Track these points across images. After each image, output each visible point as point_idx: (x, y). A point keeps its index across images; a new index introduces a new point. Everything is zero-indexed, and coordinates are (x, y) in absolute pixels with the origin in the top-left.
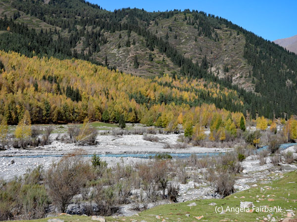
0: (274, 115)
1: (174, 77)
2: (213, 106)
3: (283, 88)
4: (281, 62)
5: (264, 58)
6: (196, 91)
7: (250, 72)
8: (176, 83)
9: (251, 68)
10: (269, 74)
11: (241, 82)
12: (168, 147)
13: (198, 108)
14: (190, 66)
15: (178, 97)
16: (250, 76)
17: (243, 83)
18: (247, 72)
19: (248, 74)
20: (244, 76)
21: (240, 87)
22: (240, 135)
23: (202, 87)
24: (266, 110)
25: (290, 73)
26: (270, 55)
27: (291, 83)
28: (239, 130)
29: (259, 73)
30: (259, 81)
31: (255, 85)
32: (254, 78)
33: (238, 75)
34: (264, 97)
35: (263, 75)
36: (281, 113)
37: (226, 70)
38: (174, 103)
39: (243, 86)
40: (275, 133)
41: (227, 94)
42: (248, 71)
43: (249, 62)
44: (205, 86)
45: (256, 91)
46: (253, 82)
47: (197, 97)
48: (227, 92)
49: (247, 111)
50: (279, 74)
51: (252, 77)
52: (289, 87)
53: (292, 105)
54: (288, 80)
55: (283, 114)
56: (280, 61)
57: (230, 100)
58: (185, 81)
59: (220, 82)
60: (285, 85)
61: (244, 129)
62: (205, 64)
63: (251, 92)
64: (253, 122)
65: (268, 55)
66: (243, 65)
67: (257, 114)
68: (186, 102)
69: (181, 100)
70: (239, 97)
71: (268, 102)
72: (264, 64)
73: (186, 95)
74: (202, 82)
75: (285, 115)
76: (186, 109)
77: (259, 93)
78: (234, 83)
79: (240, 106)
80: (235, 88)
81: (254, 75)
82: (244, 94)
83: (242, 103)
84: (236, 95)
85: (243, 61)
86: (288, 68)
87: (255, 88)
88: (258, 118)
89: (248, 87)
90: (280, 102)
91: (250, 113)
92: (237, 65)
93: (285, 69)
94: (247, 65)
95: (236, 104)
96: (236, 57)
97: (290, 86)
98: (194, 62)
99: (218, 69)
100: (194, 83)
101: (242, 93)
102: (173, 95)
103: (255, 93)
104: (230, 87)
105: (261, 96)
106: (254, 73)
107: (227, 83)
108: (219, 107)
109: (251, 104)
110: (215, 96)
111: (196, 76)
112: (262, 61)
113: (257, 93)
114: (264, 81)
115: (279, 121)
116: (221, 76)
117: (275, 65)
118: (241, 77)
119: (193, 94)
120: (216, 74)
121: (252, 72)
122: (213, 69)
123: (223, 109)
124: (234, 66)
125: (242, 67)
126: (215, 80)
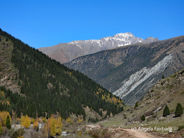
0: (37, 114)
3: (45, 90)
4: (44, 68)
5: (30, 63)
7: (16, 75)
9: (18, 71)
10: (33, 77)
11: (8, 83)
16: (16, 79)
17: (10, 85)
18: (14, 75)
19: (15, 76)
20: (11, 78)
21: (7, 88)
22: (6, 132)
24: (30, 110)
25: (51, 77)
26: (35, 60)
27: (52, 86)
28: (4, 128)
29: (25, 76)
30: (24, 84)
31: (20, 87)
32: (20, 80)
33: (6, 77)
34: (29, 97)
35: (28, 78)
36: (43, 112)
39: (10, 87)
40: (37, 131)
42: (15, 74)
43: (16, 67)
45: (21, 92)
46: (19, 84)
49: (13, 110)
50: (42, 78)
51: (18, 79)
52: (50, 90)
53: (53, 106)
54: (50, 84)
55: (44, 113)
56: (43, 67)
60: (47, 88)
61: (9, 127)
63: (17, 93)
64: (18, 121)
65: (32, 60)
66: (10, 69)
67: (22, 113)
70: (6, 98)
71: (32, 103)
72: (29, 68)
75: (46, 114)
77: (24, 95)
78: (2, 85)
79: (7, 106)
80: (3, 89)
81: (20, 78)
82: (11, 95)
83: (8, 103)
84: (4, 96)
85: (10, 65)
86: (49, 73)
87: (20, 90)
88: (22, 117)
89: (15, 89)
90: (42, 103)
91: (16, 112)
92: (5, 68)
93: (47, 74)
94: (14, 69)
95: (3, 103)
96: (5, 61)
97: (51, 89)
101: (9, 93)
103: (21, 94)
105: (26, 97)
106: (20, 75)
109: (17, 104)
112: (27, 66)
113: (22, 94)
114: (29, 83)
115: (41, 119)
117: (38, 70)
118: (8, 79)
121: (18, 75)
124: (3, 69)
125: (10, 70)
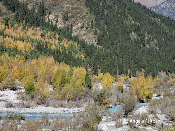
0: (118, 71)
1: (7, 24)
2: (52, 59)
3: (127, 41)
4: (126, 13)
5: (108, 7)
6: (32, 41)
7: (92, 22)
8: (9, 31)
9: (93, 17)
10: (113, 25)
11: (82, 33)
12: (10, 106)
13: (34, 61)
14: (25, 12)
15: (12, 47)
16: (92, 27)
17: (84, 35)
18: (89, 22)
19: (90, 24)
20: (86, 26)
21: (81, 38)
23: (38, 37)
24: (109, 66)
25: (135, 25)
26: (114, 4)
27: (136, 36)
29: (102, 24)
30: (102, 33)
31: (97, 37)
32: (97, 29)
33: (79, 25)
34: (107, 50)
35: (106, 26)
36: (125, 69)
37: (66, 19)
38: (7, 54)
39: (84, 37)
40: (122, 92)
41: (67, 46)
42: (90, 20)
43: (91, 11)
44: (42, 35)
45: (98, 44)
46: (95, 33)
47: (33, 49)
48: (66, 44)
49: (88, 66)
50: (124, 26)
51: (94, 28)
52: (133, 41)
53: (137, 61)
54: (133, 33)
55: (127, 70)
56: (124, 12)
57: (70, 53)
58: (20, 29)
59: (59, 31)
60: (129, 39)
62: (43, 11)
63: (93, 44)
64: (95, 79)
65: (112, 4)
66: (84, 14)
67: (99, 70)
68: (21, 53)
69: (15, 51)
70: (80, 50)
71: (111, 57)
72: (107, 14)
73: (21, 45)
74: (39, 31)
75: (129, 71)
76: (21, 62)
77: (102, 47)
78: (74, 34)
79: (81, 60)
80: (76, 39)
81: (97, 26)
82: (86, 47)
83: (83, 56)
84: (77, 48)
85: (85, 9)
86: (133, 20)
87: (97, 41)
88: (100, 75)
89: (90, 39)
90: (124, 57)
91: (92, 68)
92: (78, 14)
93: (130, 21)
94: (89, 14)
95: (76, 57)
96: (77, 4)
97: (135, 40)
98: (30, 7)
99: (57, 17)
100: (30, 32)
101: (83, 45)
102: (6, 44)
103: (98, 46)
104: (70, 38)
105: (104, 50)
106: (97, 23)
107: (66, 33)
108: (58, 60)
109: (93, 58)
110: (53, 48)
111: (32, 24)
112: (105, 10)
113: (100, 46)
114: (107, 33)
115: (122, 77)
116: (60, 25)
117: (119, 15)
118: (82, 27)
119: (29, 45)
120: (54, 23)
121: (94, 23)
122: (51, 17)
123: (63, 63)
124: (75, 14)
125: (84, 16)
126: (54, 29)
